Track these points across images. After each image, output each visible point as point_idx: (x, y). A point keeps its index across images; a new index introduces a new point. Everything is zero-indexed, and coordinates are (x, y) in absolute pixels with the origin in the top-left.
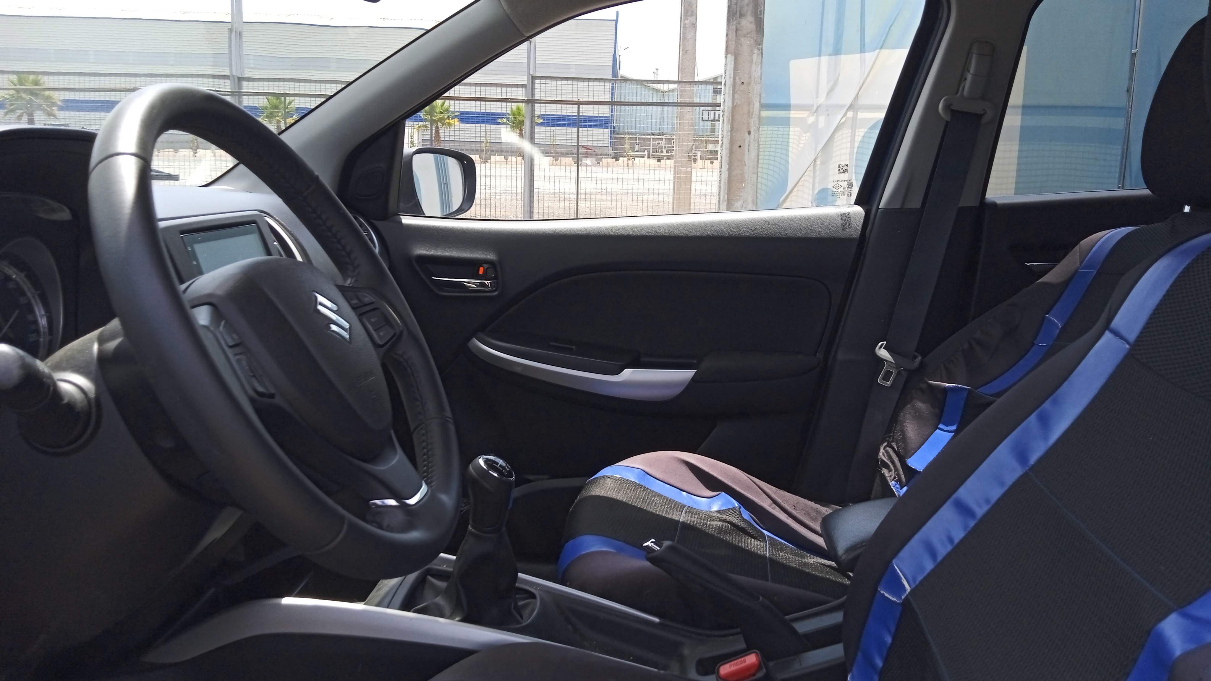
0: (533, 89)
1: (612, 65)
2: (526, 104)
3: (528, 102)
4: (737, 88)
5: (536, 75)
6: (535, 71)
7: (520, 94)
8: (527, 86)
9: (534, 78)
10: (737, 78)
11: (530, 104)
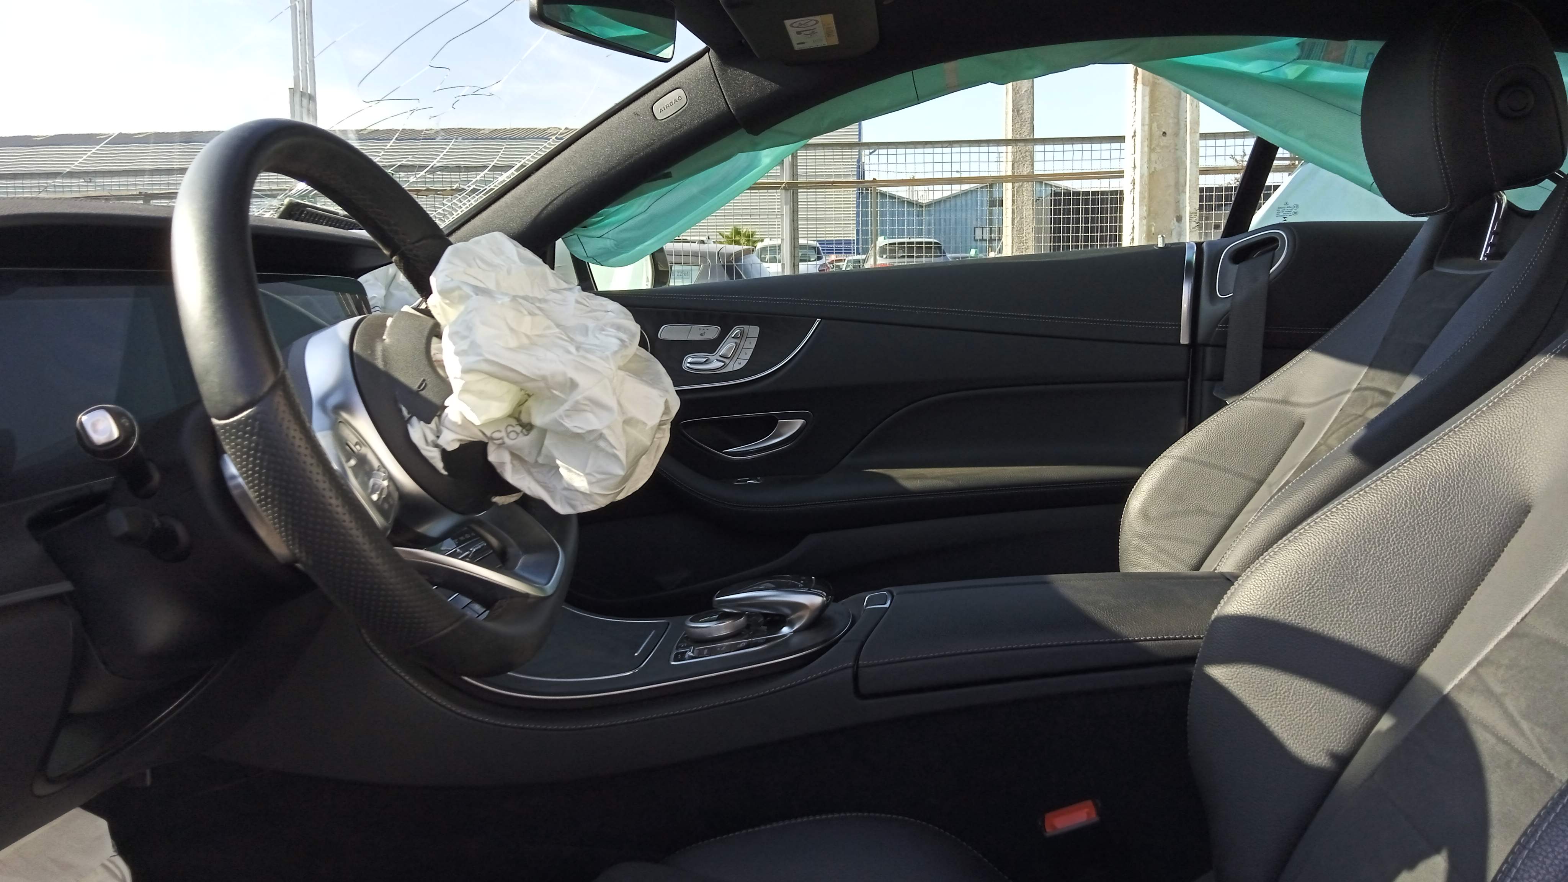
4: (1155, 142)
10: (1155, 125)
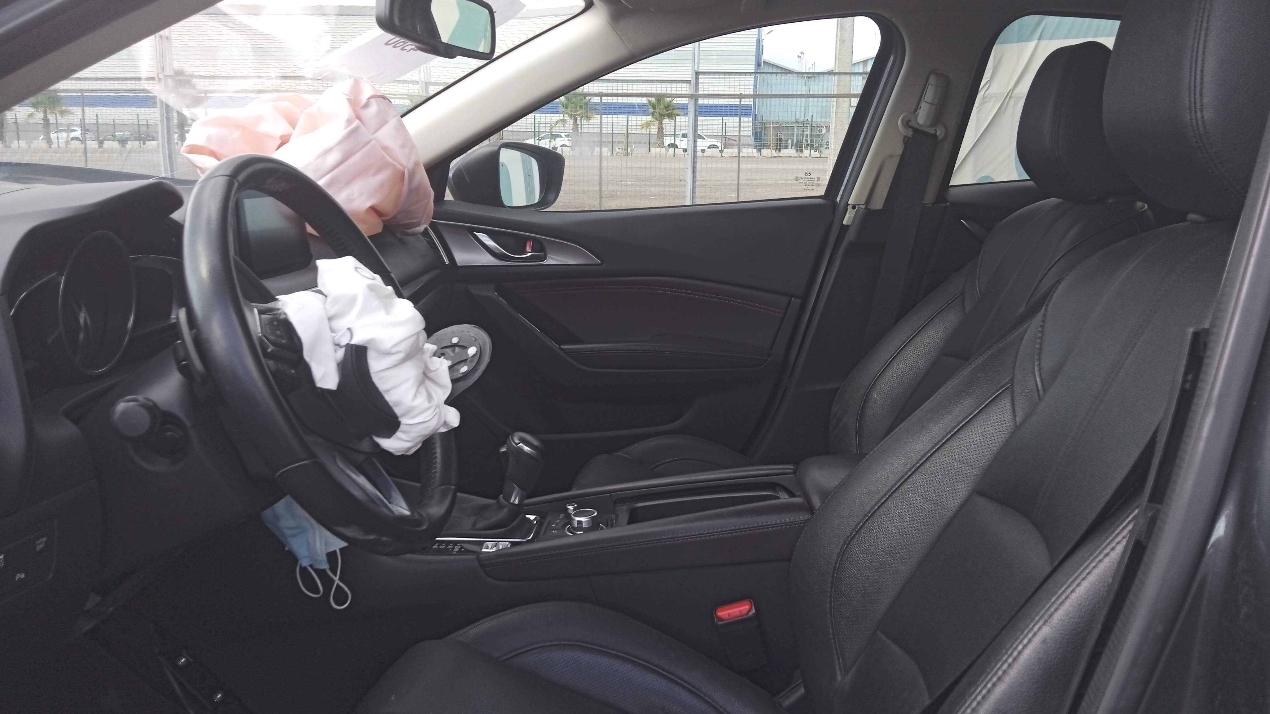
0: (697, 84)
1: (755, 50)
2: (690, 99)
3: (691, 96)
5: (700, 71)
6: (698, 67)
7: (685, 89)
8: (692, 82)
9: (697, 73)
11: (694, 99)
